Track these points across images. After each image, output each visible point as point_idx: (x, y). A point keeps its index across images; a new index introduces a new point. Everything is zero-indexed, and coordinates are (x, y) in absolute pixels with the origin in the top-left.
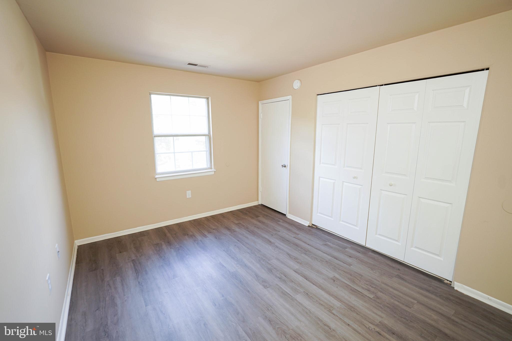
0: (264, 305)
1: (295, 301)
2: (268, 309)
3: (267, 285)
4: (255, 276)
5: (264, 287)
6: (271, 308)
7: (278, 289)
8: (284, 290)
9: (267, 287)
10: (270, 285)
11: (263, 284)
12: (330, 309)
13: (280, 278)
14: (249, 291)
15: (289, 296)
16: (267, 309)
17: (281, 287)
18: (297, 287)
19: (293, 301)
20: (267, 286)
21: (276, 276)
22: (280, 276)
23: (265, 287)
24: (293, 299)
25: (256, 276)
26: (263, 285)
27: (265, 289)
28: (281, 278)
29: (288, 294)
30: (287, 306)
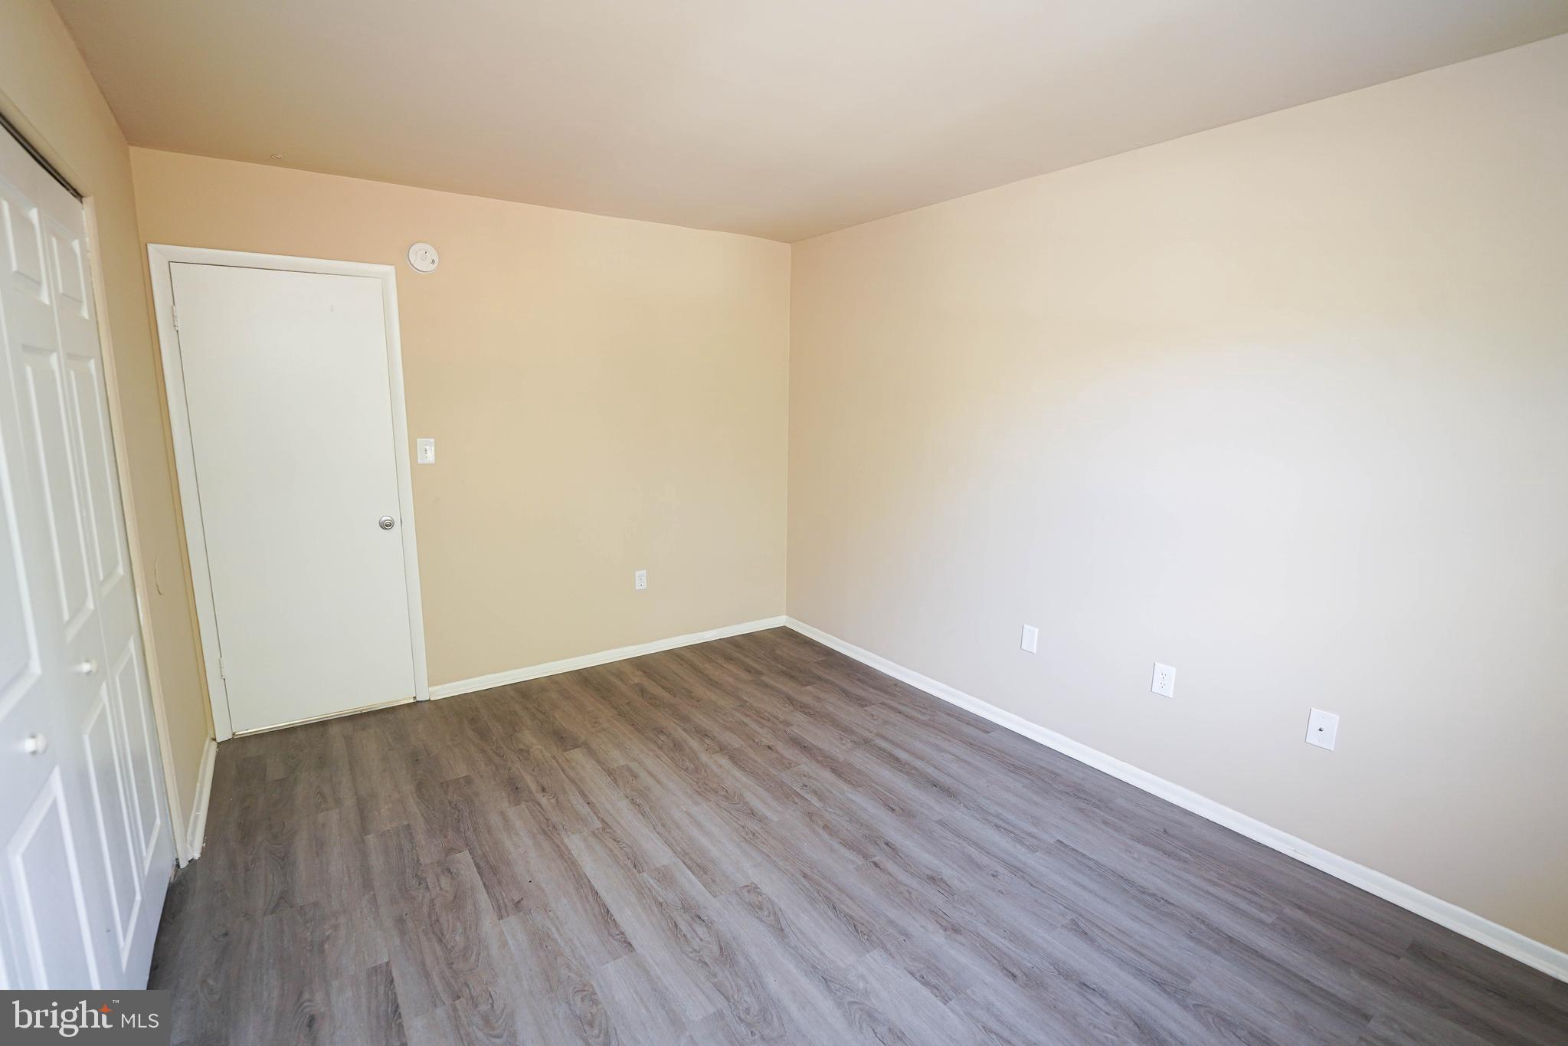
0: (763, 843)
1: (679, 850)
2: (754, 834)
3: (746, 894)
4: (787, 930)
5: (758, 888)
6: (747, 837)
7: (714, 881)
8: (698, 878)
9: (749, 888)
10: (737, 894)
11: (760, 899)
12: (606, 832)
13: (697, 919)
14: (804, 877)
15: (689, 862)
16: (757, 834)
17: (703, 887)
18: (656, 887)
19: (684, 851)
20: (748, 891)
21: (708, 925)
22: (697, 927)
23: (753, 889)
24: (684, 856)
25: (782, 930)
26: (760, 894)
27: (755, 882)
28: (693, 920)
29: (689, 868)
30: (704, 841)
